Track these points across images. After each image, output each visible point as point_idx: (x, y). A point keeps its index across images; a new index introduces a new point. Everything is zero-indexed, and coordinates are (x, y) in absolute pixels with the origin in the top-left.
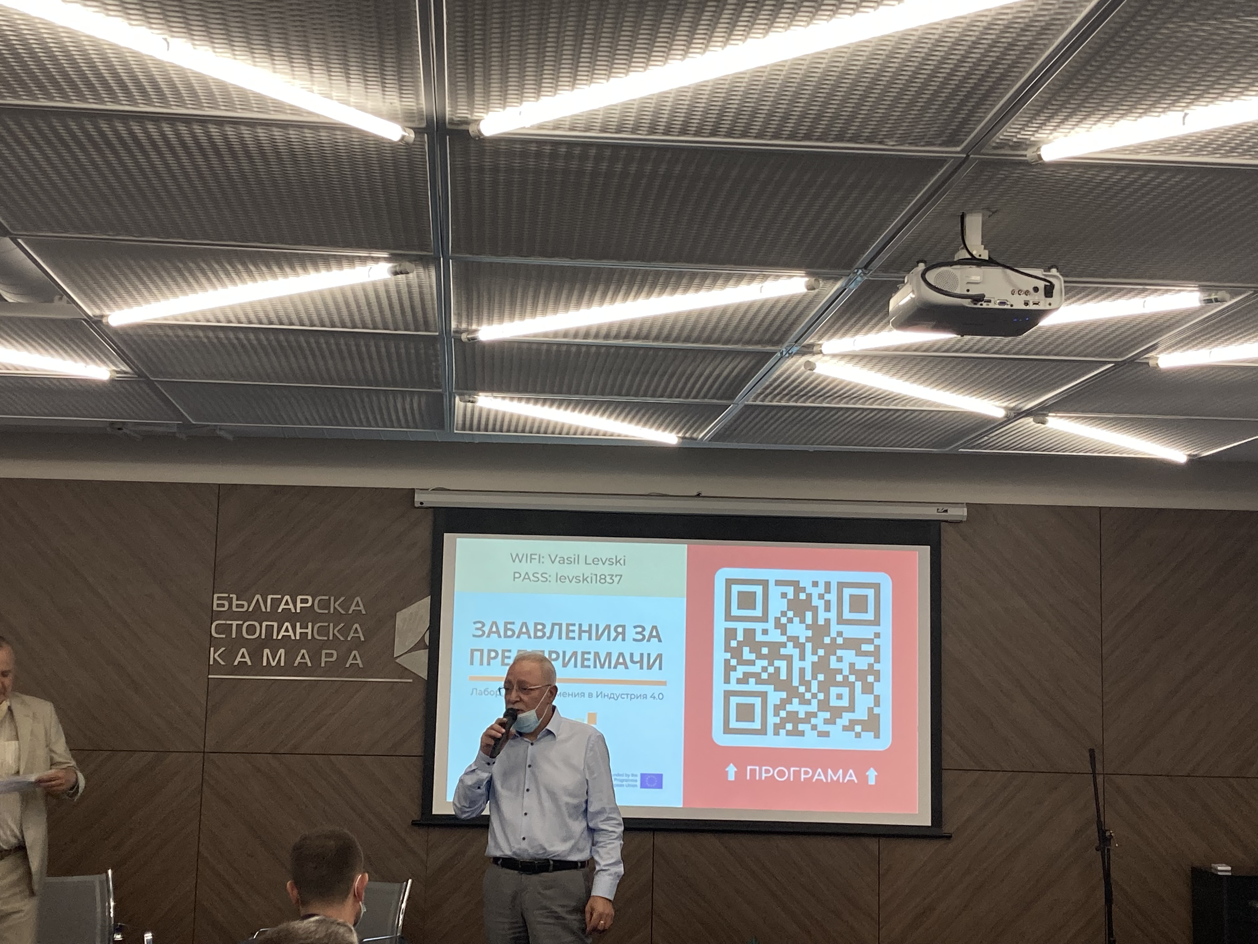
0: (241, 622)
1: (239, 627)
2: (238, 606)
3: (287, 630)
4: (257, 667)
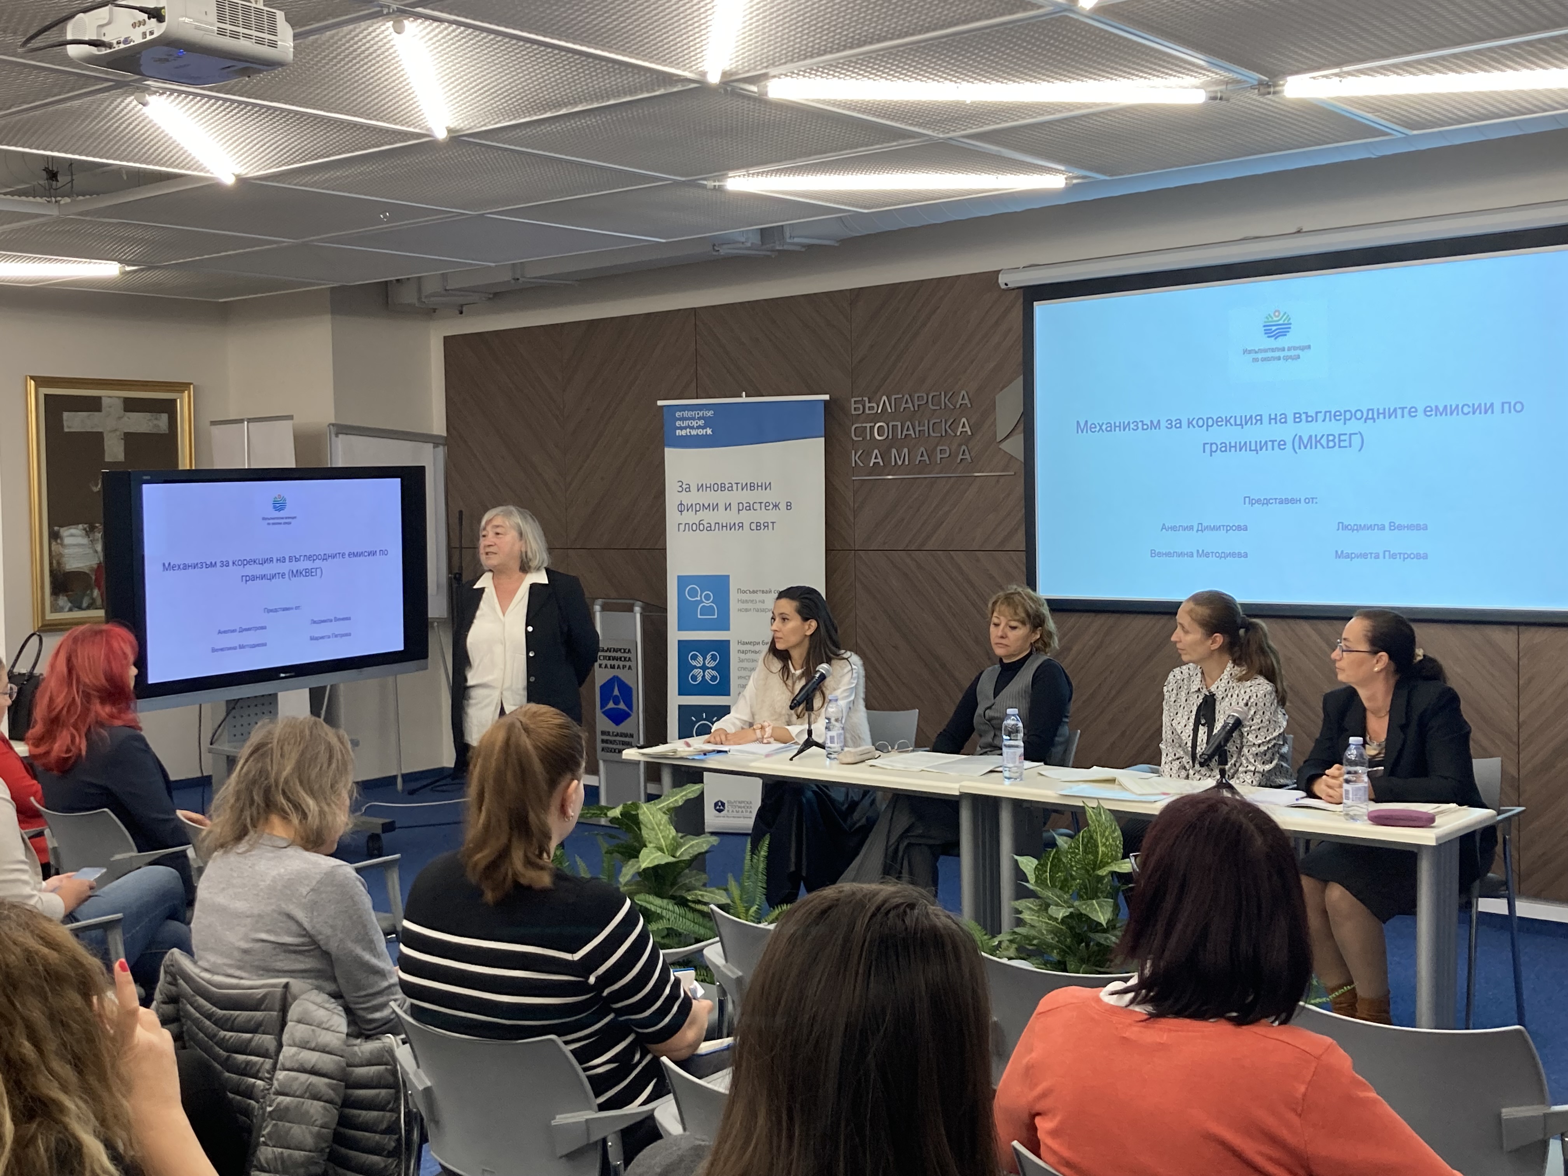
0: (872, 424)
1: (872, 428)
2: (871, 408)
3: (908, 430)
4: (887, 468)
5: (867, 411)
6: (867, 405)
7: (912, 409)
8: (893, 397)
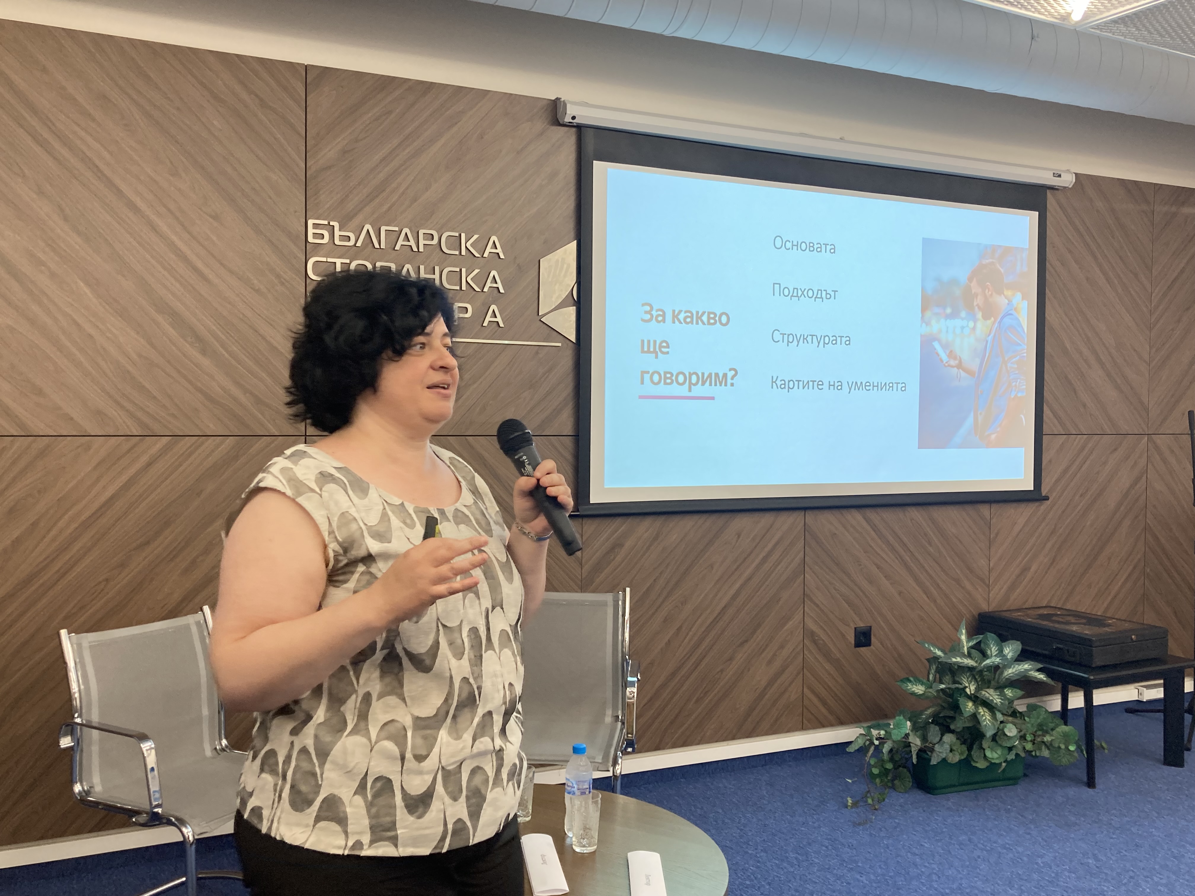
2: (341, 238)
5: (337, 242)
6: (337, 233)
7: (415, 249)
8: (383, 229)
